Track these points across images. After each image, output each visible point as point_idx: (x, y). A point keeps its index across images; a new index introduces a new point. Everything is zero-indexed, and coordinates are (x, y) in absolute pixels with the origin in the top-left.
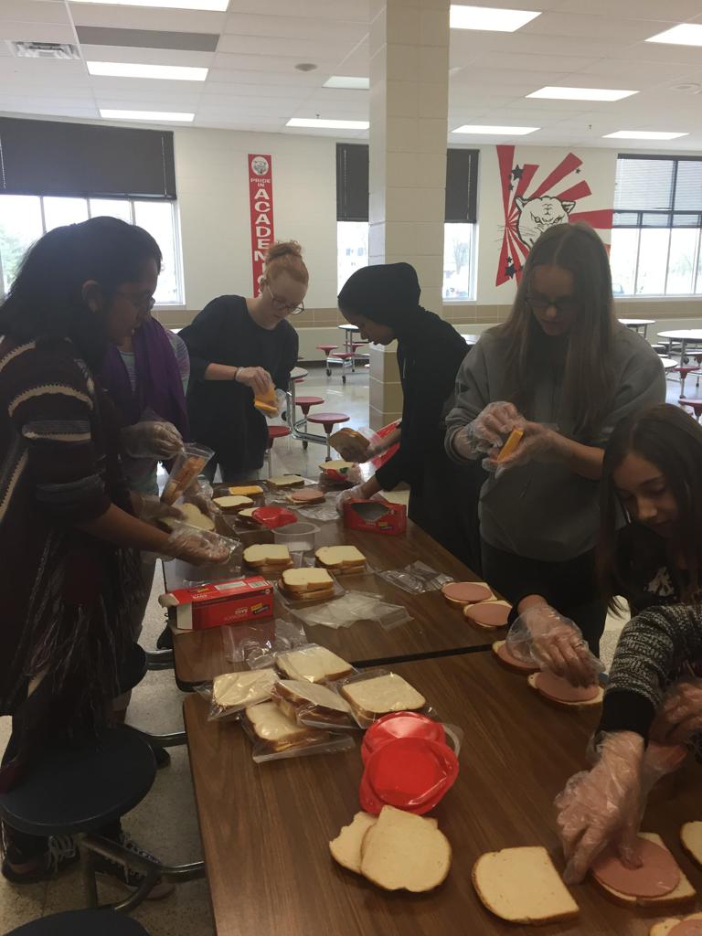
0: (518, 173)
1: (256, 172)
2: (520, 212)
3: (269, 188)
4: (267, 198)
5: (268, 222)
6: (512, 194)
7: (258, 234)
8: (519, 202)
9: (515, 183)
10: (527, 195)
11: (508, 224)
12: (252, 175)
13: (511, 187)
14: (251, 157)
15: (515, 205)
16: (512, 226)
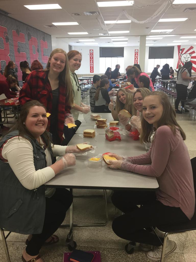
0: (181, 50)
1: (136, 52)
2: (181, 56)
3: (138, 54)
4: (137, 56)
5: (137, 60)
6: (180, 53)
7: (136, 62)
8: (181, 55)
9: (181, 51)
10: (183, 53)
11: (179, 59)
12: (135, 53)
13: (180, 52)
14: (135, 50)
15: (180, 55)
16: (180, 59)
